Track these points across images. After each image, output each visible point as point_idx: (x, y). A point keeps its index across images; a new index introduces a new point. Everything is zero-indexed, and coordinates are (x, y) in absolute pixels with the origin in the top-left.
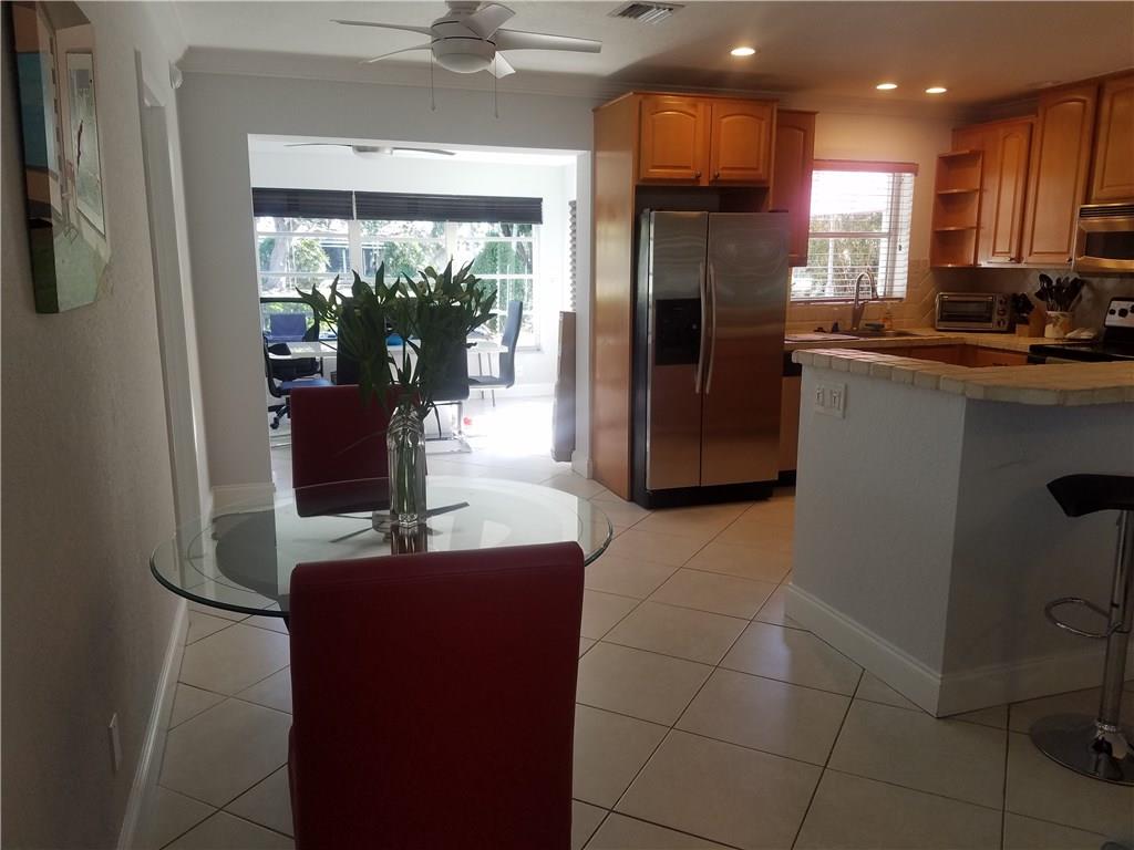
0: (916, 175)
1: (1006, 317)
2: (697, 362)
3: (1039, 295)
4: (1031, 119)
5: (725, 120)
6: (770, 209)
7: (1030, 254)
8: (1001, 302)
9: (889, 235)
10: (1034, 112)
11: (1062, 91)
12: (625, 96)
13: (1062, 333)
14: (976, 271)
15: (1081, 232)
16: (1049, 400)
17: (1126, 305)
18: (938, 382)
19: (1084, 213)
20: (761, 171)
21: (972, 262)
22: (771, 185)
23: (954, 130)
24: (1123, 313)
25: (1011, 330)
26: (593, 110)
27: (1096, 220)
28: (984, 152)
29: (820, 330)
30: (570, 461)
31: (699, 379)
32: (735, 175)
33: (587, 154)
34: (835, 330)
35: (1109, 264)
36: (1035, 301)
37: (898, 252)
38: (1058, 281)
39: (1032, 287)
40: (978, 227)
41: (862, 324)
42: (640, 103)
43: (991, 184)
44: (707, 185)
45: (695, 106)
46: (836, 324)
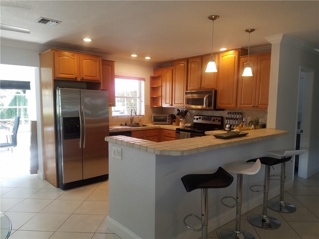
0: (145, 81)
1: (170, 120)
2: (80, 138)
3: (177, 114)
4: (172, 67)
5: (84, 61)
6: (102, 89)
7: (175, 104)
8: (168, 116)
9: (139, 98)
10: (173, 66)
11: (179, 61)
12: (49, 50)
13: (184, 124)
14: (162, 108)
15: (186, 98)
16: (179, 154)
17: (198, 117)
18: (147, 149)
19: (186, 93)
20: (98, 77)
21: (161, 106)
22: (101, 82)
23: (154, 70)
24: (197, 119)
25: (171, 124)
26: (39, 54)
27: (189, 95)
28: (161, 76)
29: (121, 125)
30: (37, 173)
31: (81, 143)
32: (89, 78)
33: (37, 68)
34: (126, 125)
35: (193, 107)
36: (177, 116)
37: (142, 102)
38: (182, 111)
39: (176, 112)
40: (162, 96)
41: (133, 123)
42: (54, 53)
43: (164, 85)
44: (80, 80)
45: (74, 56)
46: (126, 123)
